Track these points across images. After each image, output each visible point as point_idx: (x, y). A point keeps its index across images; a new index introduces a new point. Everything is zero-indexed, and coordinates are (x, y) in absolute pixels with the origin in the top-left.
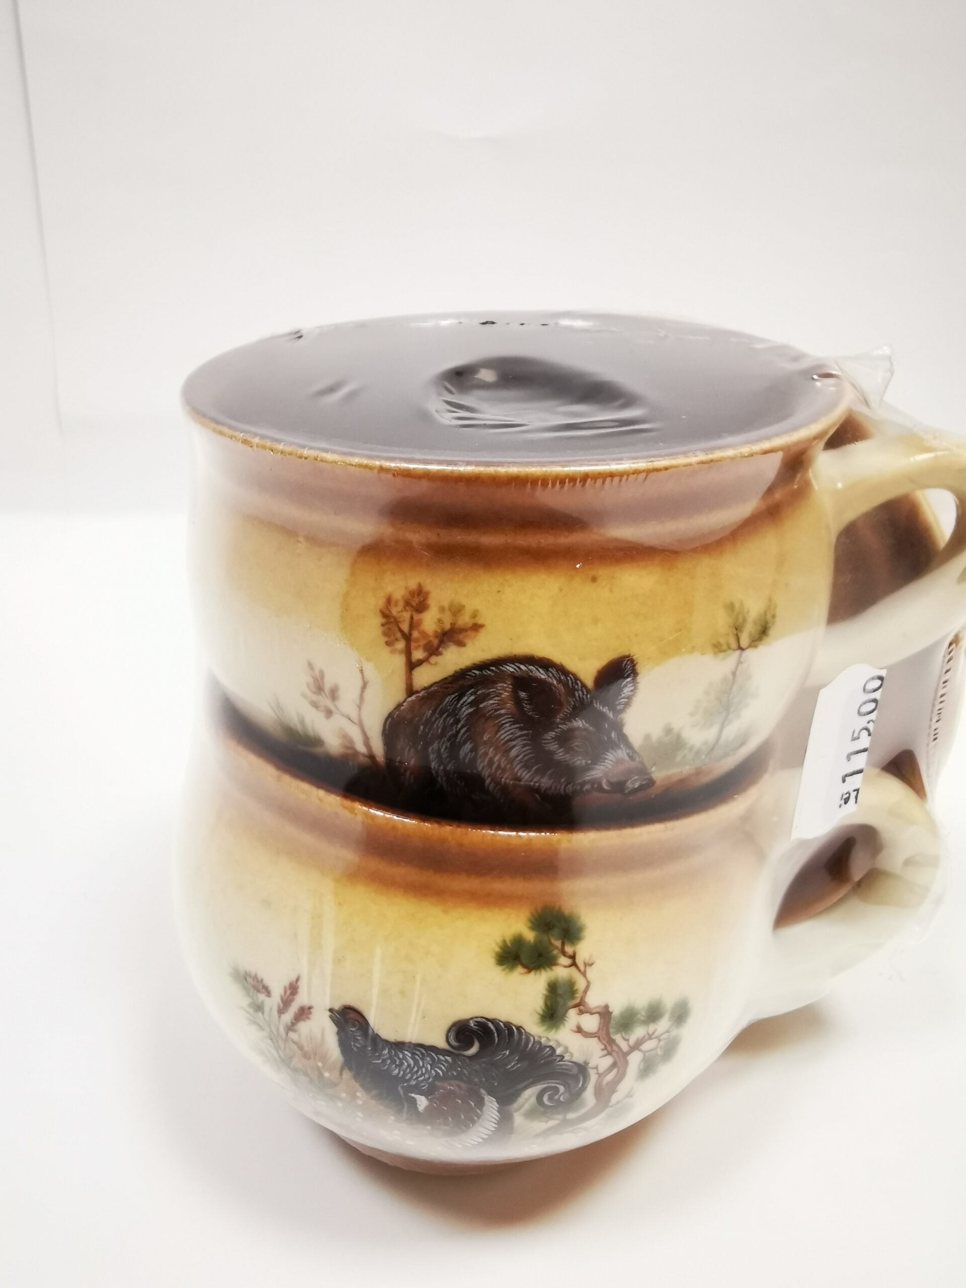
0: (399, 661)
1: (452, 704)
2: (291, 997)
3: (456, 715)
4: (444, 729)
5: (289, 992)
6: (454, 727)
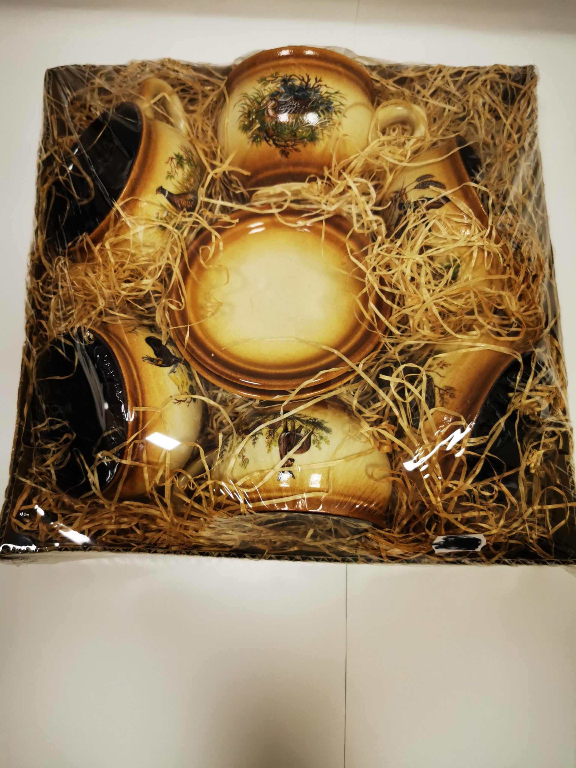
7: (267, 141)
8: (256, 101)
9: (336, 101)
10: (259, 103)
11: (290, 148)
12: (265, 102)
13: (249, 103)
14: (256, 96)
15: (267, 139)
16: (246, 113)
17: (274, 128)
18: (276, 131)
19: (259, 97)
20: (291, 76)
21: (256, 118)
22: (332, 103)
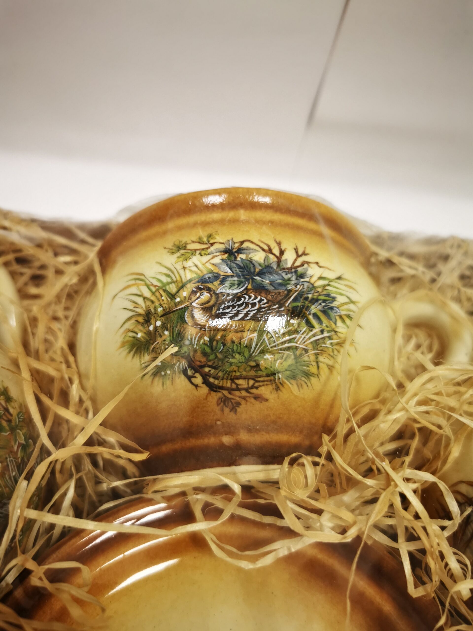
7: (189, 378)
8: (165, 291)
9: (341, 294)
10: (172, 296)
11: (244, 393)
12: (185, 293)
13: (147, 294)
14: (165, 279)
15: (190, 373)
16: (139, 315)
17: (208, 350)
18: (212, 357)
19: (173, 282)
20: (242, 243)
21: (164, 326)
22: (334, 299)
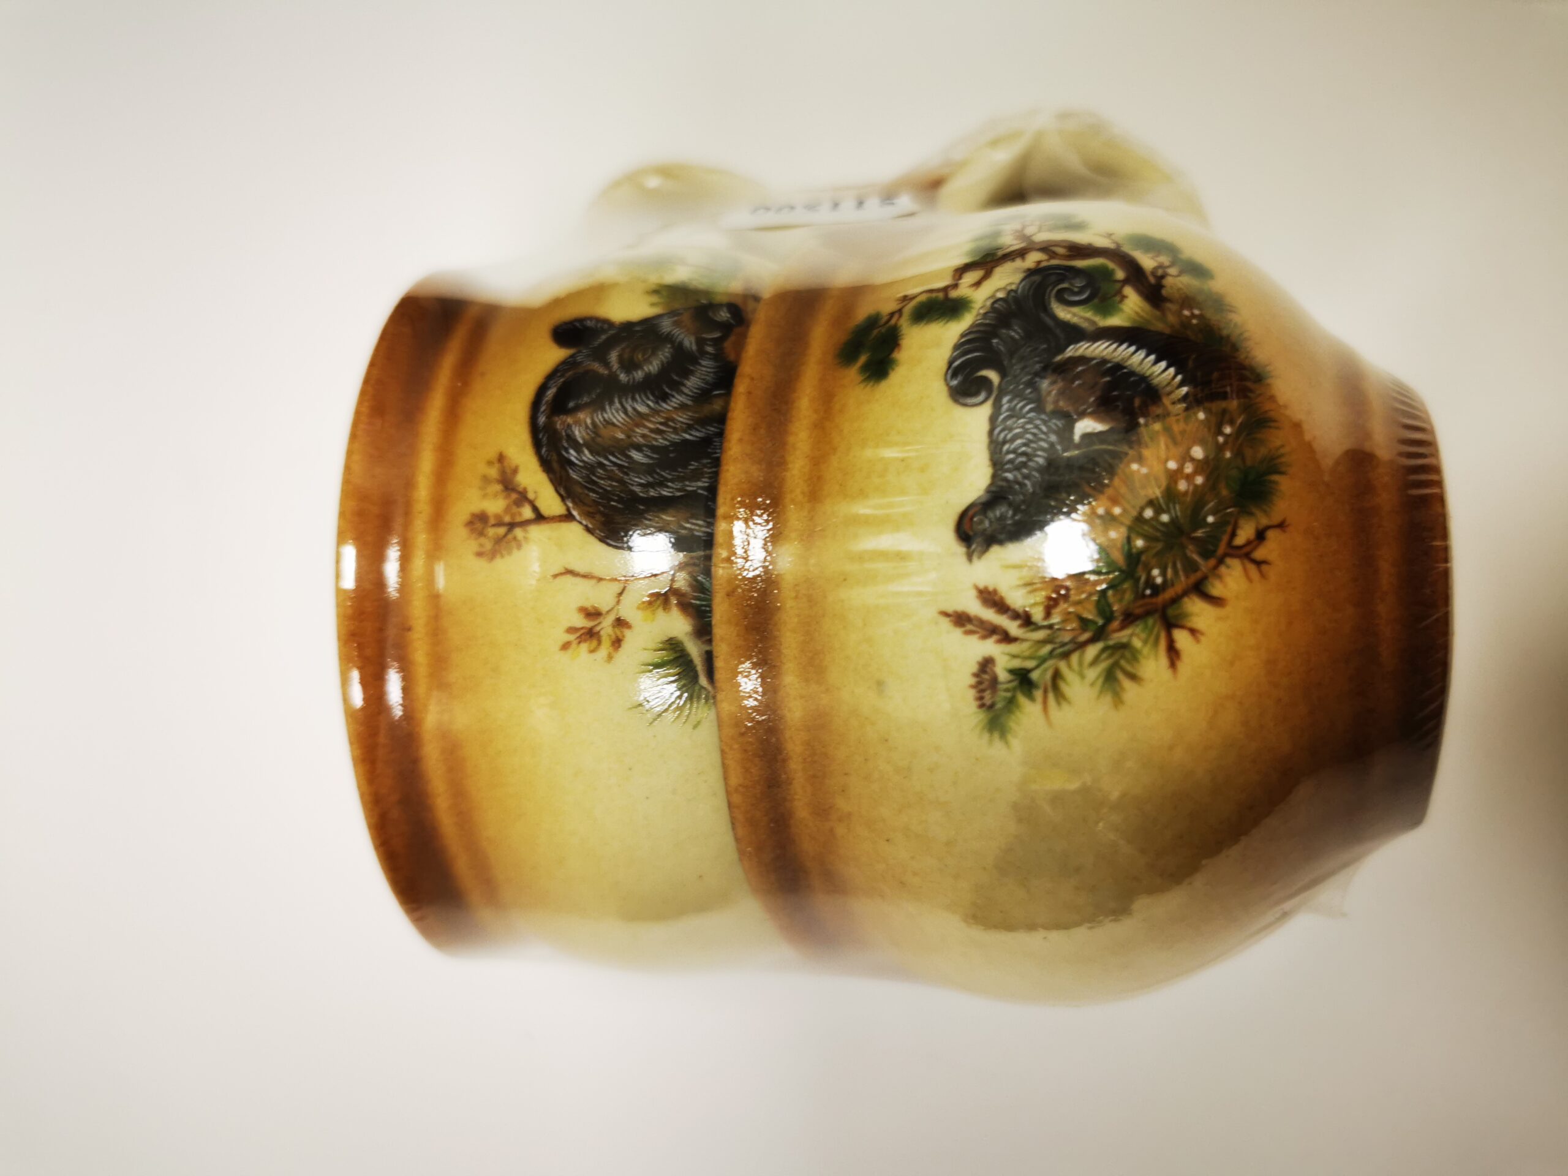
0: (537, 532)
1: (580, 471)
2: (975, 622)
3: (592, 466)
4: (610, 478)
5: (969, 627)
6: (609, 468)
